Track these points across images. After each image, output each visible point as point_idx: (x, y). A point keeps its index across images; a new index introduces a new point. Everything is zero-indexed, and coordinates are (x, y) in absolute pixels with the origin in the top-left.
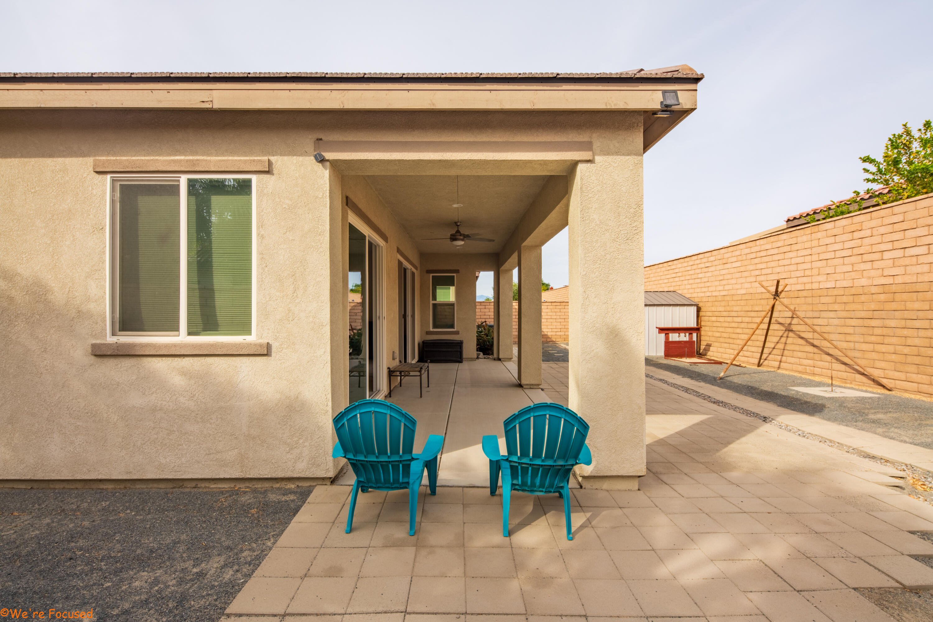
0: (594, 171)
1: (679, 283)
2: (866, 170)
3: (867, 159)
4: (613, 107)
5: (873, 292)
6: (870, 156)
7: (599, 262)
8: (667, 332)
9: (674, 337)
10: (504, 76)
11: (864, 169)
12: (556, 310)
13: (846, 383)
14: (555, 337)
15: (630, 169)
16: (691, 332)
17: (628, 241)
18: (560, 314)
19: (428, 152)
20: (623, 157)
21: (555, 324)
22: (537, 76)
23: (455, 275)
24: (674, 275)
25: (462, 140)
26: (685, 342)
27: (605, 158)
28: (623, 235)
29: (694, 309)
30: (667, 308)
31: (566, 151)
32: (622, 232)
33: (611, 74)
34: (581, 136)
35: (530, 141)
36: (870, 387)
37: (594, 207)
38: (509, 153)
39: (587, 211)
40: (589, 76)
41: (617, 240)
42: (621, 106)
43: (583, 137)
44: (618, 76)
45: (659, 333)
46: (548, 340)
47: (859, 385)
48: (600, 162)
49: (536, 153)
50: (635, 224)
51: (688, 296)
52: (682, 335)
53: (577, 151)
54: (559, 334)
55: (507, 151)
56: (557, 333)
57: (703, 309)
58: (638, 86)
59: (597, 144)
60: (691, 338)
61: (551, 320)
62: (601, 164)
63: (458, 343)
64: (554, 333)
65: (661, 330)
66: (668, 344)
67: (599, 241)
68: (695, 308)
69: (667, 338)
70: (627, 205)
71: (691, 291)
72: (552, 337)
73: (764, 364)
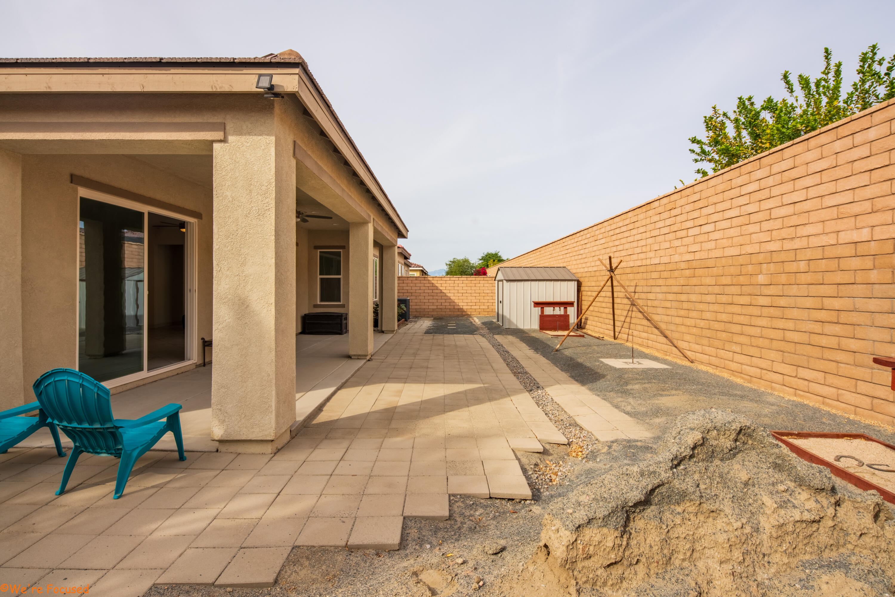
0: (227, 150)
1: (569, 259)
2: (693, 151)
3: (694, 141)
4: (219, 90)
5: (682, 268)
6: (697, 138)
7: (231, 236)
8: (542, 306)
9: (549, 311)
10: (111, 61)
11: (690, 150)
12: (471, 285)
13: (667, 355)
14: (471, 310)
15: (262, 148)
16: (565, 306)
17: (259, 216)
18: (474, 288)
19: (69, 132)
20: (256, 137)
21: (470, 298)
22: (141, 60)
23: (341, 250)
24: (566, 252)
25: (103, 121)
26: (560, 316)
27: (238, 138)
28: (254, 212)
29: (574, 285)
30: (548, 283)
31: (199, 131)
32: (254, 208)
33: (211, 58)
34: (216, 117)
35: (168, 121)
36: (680, 359)
37: (227, 185)
38: (145, 133)
39: (220, 188)
40: (191, 61)
41: (249, 216)
42: (226, 88)
43: (217, 119)
44: (218, 61)
45: (535, 307)
46: (464, 313)
47: (675, 357)
48: (234, 142)
49: (171, 133)
50: (267, 200)
51: (574, 271)
52: (557, 309)
53: (209, 131)
54: (475, 307)
55: (143, 131)
56: (473, 307)
57: (583, 284)
58: (242, 70)
59: (229, 126)
60: (566, 311)
61: (467, 295)
62: (234, 144)
63: (339, 316)
64: (469, 307)
65: (537, 304)
66: (543, 318)
67: (232, 216)
68: (576, 283)
69: (542, 311)
70: (258, 183)
71: (576, 267)
72: (468, 310)
73: (619, 337)
